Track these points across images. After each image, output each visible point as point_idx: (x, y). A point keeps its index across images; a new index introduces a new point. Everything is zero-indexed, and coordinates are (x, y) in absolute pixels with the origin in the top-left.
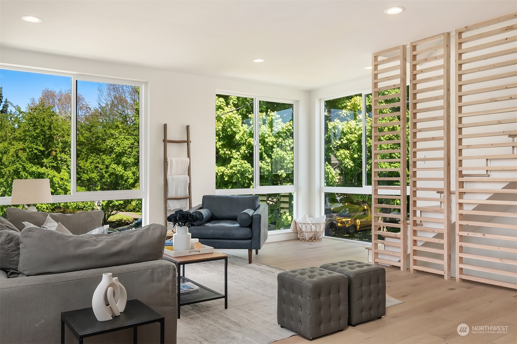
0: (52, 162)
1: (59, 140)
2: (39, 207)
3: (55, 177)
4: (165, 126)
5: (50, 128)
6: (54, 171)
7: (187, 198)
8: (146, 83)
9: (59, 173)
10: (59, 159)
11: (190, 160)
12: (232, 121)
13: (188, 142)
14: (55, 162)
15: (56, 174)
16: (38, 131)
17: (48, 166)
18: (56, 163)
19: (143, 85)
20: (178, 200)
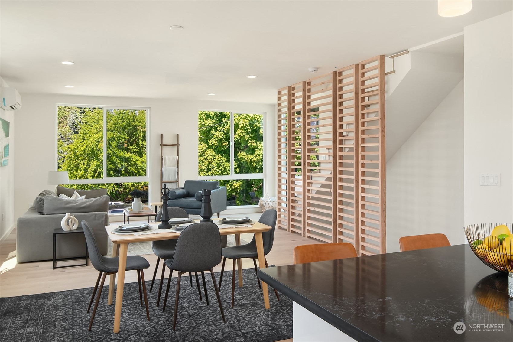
0: (135, 149)
1: (141, 131)
2: (127, 185)
3: (137, 160)
4: (162, 135)
5: (134, 121)
6: (137, 156)
7: (176, 182)
8: (150, 108)
9: (141, 157)
10: (141, 145)
11: (178, 157)
12: (256, 119)
13: (177, 145)
14: (138, 148)
15: (138, 157)
16: (124, 123)
17: (132, 151)
18: (139, 150)
19: (148, 110)
20: (171, 183)
